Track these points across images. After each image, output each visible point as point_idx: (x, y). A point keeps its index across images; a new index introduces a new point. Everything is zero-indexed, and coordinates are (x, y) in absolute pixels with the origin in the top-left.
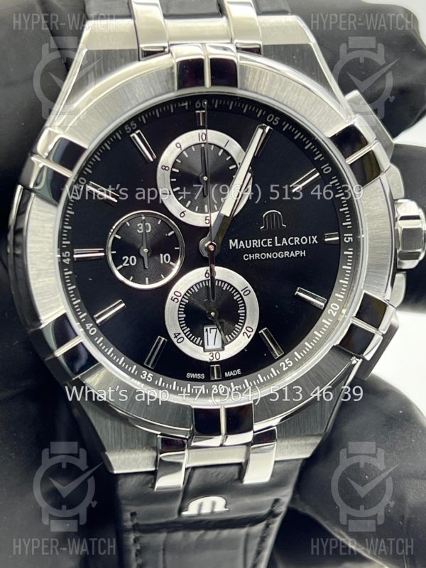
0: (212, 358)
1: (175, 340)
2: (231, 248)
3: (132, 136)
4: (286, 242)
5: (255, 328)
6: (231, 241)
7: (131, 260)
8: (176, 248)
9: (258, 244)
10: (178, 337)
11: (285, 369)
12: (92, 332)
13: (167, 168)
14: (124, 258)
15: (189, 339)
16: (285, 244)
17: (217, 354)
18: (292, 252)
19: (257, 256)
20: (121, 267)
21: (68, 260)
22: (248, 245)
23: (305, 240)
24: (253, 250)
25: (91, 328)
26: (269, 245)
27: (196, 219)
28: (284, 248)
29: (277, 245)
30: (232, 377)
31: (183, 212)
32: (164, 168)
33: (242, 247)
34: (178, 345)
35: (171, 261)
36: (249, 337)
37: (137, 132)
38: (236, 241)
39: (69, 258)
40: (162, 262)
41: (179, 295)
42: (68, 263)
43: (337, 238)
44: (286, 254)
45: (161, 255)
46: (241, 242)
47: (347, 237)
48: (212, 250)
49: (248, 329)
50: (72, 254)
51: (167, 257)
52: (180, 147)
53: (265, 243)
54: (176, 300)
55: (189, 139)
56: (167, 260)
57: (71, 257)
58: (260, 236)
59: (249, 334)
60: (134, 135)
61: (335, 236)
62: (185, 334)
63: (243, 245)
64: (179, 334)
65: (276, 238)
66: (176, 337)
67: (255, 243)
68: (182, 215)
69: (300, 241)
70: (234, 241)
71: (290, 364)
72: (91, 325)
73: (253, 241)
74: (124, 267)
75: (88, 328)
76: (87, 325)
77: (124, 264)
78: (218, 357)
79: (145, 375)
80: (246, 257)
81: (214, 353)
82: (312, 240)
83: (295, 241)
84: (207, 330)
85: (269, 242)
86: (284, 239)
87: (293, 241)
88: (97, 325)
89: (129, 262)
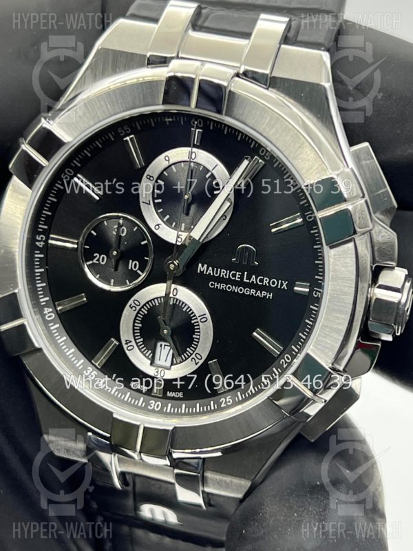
0: (156, 374)
1: (125, 347)
2: (199, 271)
3: (125, 139)
4: (254, 280)
5: (204, 357)
6: (200, 265)
7: (101, 259)
8: (146, 258)
9: (226, 275)
10: (129, 344)
11: (223, 406)
12: (49, 317)
13: (152, 178)
14: (95, 255)
15: (140, 350)
16: (253, 282)
17: (163, 372)
18: (259, 292)
19: (223, 286)
20: (91, 262)
21: (42, 243)
22: (217, 273)
23: (275, 283)
24: (220, 280)
25: (49, 313)
26: (237, 279)
27: (169, 234)
28: (252, 286)
29: (245, 280)
30: (173, 398)
31: (158, 225)
32: (149, 177)
33: (210, 273)
34: (127, 352)
35: (139, 269)
36: (196, 364)
37: (131, 136)
38: (206, 266)
39: (44, 242)
40: (130, 268)
41: (138, 304)
42: (41, 246)
43: (308, 290)
44: (253, 292)
45: (131, 261)
46: (210, 268)
47: (317, 291)
48: (172, 269)
49: (197, 355)
50: (48, 238)
51: (136, 264)
52: (169, 160)
53: (234, 275)
54: (134, 308)
55: (178, 154)
56: (135, 267)
57: (46, 241)
58: (230, 267)
59: (197, 361)
60: (128, 138)
61: (305, 286)
62: (137, 343)
63: (211, 272)
64: (130, 342)
65: (246, 273)
66: (127, 344)
67: (223, 273)
68: (157, 227)
69: (269, 283)
70: (203, 266)
71: (229, 402)
72: (51, 310)
73: (222, 270)
74: (93, 263)
75: (46, 312)
76: (46, 309)
77: (95, 261)
78: (162, 375)
79: (89, 372)
80: (212, 285)
81: (160, 369)
82: (282, 284)
83: (265, 281)
84: (161, 346)
85: (237, 276)
86: (254, 276)
87: (261, 281)
88: (57, 311)
89: (98, 260)
